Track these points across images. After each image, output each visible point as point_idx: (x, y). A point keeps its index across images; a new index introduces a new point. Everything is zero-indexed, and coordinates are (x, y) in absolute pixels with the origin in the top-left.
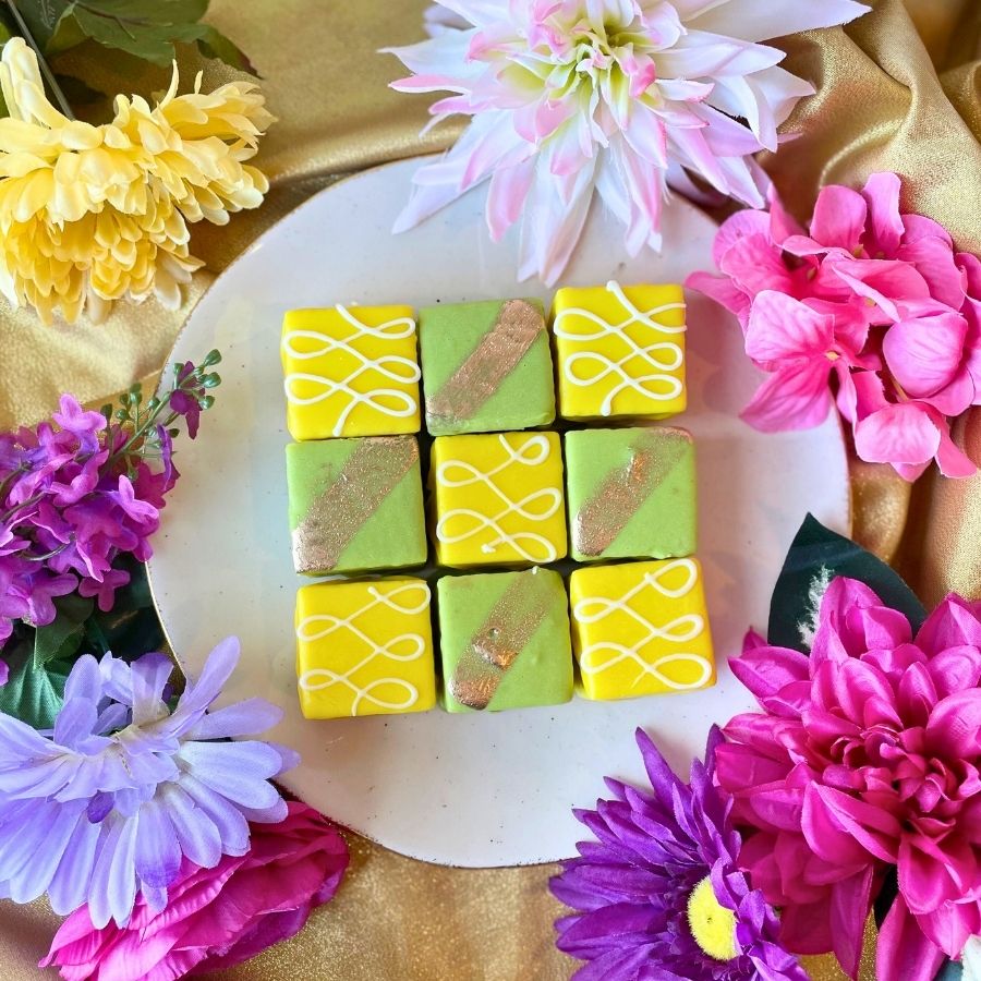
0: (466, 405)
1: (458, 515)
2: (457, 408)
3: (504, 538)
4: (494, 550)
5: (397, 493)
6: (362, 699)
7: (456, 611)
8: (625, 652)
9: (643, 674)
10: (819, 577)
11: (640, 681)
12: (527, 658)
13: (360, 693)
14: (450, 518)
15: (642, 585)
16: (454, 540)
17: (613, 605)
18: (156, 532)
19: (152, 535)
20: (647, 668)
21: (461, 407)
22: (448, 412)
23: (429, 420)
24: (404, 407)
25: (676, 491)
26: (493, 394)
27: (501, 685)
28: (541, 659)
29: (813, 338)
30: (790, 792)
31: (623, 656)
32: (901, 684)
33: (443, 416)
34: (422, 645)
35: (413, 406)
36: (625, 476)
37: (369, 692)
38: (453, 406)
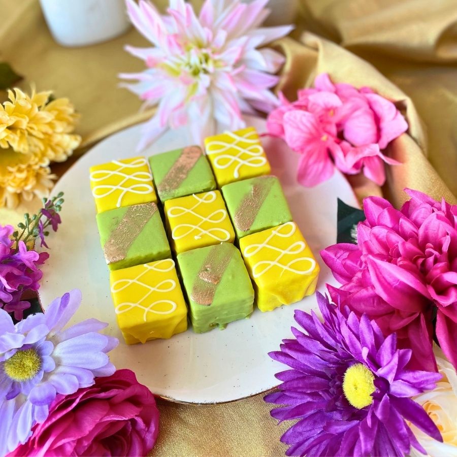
0: (175, 184)
1: (181, 227)
2: (171, 185)
3: (204, 232)
4: (200, 238)
5: (150, 223)
6: (148, 312)
7: (188, 264)
8: (272, 263)
9: (283, 271)
10: (354, 229)
11: (283, 274)
12: (226, 277)
13: (147, 310)
14: (177, 229)
15: (272, 235)
16: (181, 237)
17: (260, 246)
18: (42, 279)
19: (40, 280)
20: (285, 268)
21: (172, 185)
22: (167, 188)
23: (159, 193)
24: (147, 189)
25: (275, 196)
26: (186, 178)
27: (217, 291)
28: (233, 277)
29: (313, 131)
30: (367, 289)
31: (271, 265)
32: (400, 229)
33: (165, 190)
34: (174, 283)
35: (151, 189)
36: (251, 195)
37: (151, 308)
38: (169, 185)
